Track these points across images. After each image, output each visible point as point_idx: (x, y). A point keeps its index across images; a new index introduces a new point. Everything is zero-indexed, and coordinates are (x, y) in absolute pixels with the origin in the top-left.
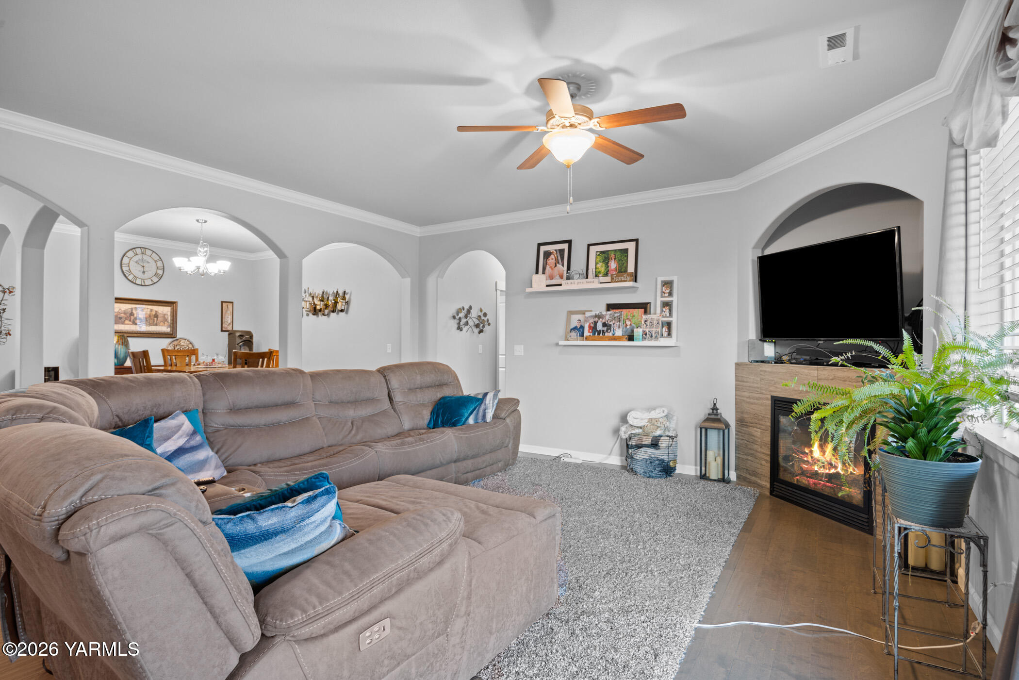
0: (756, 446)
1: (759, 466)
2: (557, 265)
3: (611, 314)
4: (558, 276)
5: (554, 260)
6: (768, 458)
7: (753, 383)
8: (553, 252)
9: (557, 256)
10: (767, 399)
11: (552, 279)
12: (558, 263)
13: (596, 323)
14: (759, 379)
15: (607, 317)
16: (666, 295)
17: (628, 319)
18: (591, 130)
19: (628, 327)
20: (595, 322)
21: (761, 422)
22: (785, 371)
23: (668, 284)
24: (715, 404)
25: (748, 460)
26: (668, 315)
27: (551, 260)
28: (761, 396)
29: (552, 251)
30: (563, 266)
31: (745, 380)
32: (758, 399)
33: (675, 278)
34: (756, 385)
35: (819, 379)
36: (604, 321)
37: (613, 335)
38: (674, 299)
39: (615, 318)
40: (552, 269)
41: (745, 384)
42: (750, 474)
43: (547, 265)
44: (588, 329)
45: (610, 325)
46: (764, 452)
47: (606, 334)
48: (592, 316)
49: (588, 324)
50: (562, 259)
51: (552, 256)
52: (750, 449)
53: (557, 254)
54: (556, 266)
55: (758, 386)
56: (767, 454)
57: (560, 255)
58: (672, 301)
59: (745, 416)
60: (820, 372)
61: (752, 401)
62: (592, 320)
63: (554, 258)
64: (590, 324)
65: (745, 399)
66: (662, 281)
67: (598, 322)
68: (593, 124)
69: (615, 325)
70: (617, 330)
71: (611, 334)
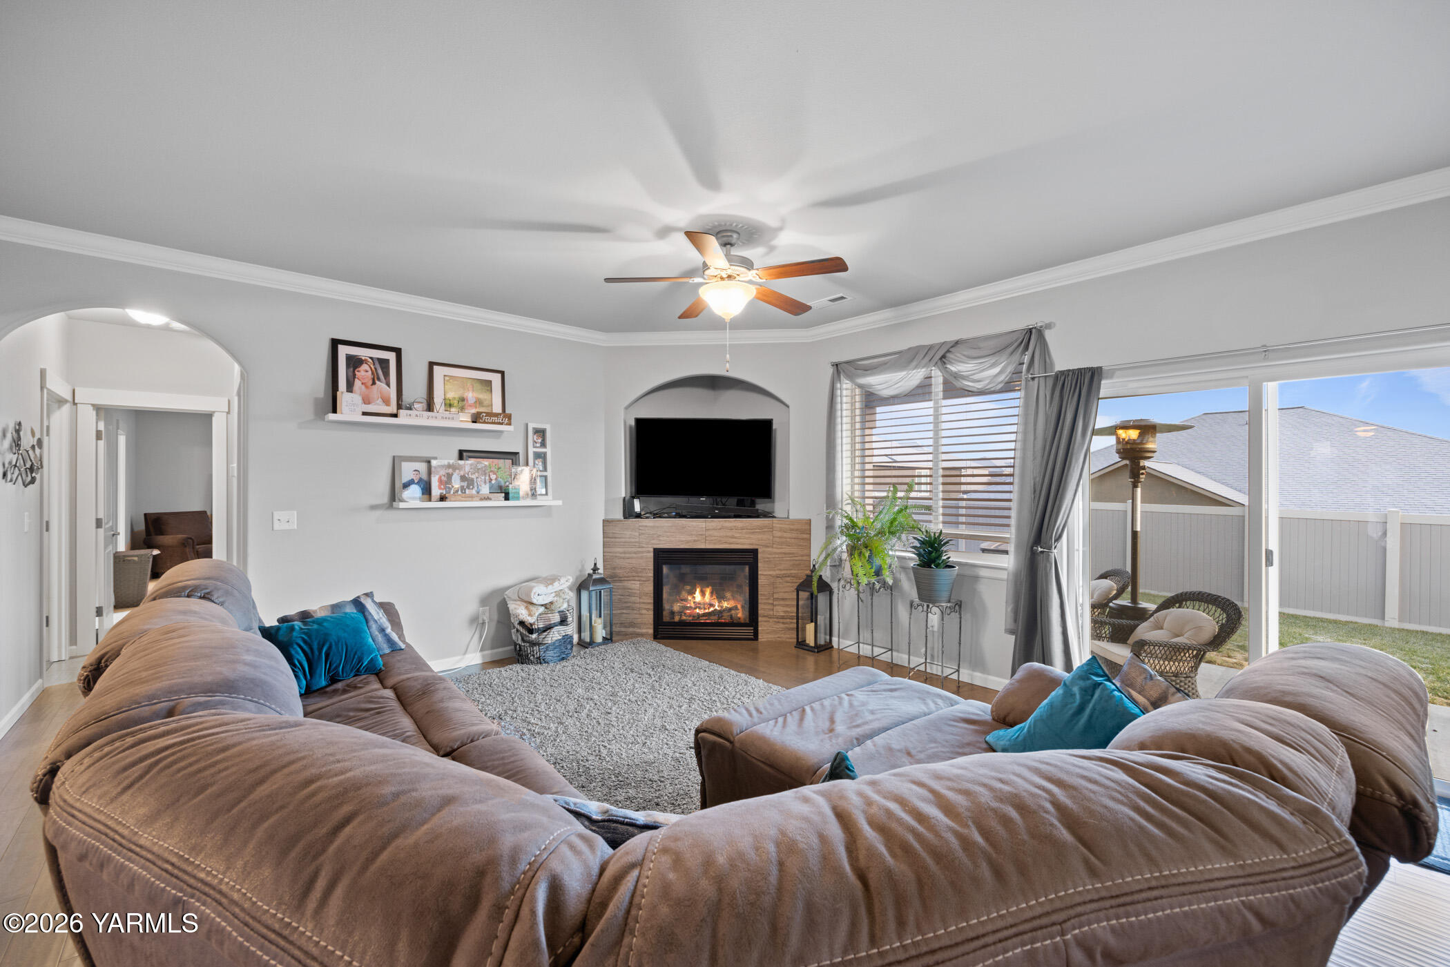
0: (633, 598)
1: (637, 616)
2: (377, 382)
3: (471, 465)
4: (380, 399)
5: (370, 372)
6: (651, 607)
7: (630, 538)
8: (366, 360)
9: (375, 369)
10: (649, 552)
11: (369, 403)
12: (379, 379)
13: (449, 476)
14: (637, 534)
15: (467, 469)
16: (538, 445)
17: (491, 471)
18: (750, 282)
19: (493, 482)
20: (448, 474)
21: (640, 575)
22: (670, 525)
23: (541, 433)
24: (595, 564)
25: (623, 613)
26: (541, 468)
27: (364, 372)
28: (640, 550)
29: (363, 358)
30: (388, 385)
31: (616, 535)
32: (635, 553)
33: (548, 427)
34: (633, 540)
35: (707, 530)
36: (462, 473)
37: (478, 493)
38: (548, 450)
39: (478, 469)
40: (367, 387)
41: (617, 540)
42: (625, 627)
43: (356, 380)
44: (437, 484)
45: (472, 480)
46: (645, 601)
47: (467, 491)
48: (443, 466)
49: (437, 477)
50: (386, 374)
51: (365, 367)
52: (626, 602)
53: (374, 364)
54: (374, 383)
55: (637, 540)
56: (649, 603)
57: (382, 368)
58: (545, 454)
59: (618, 571)
60: (708, 524)
61: (627, 555)
62: (443, 472)
63: (368, 369)
64: (440, 477)
65: (618, 555)
66: (534, 428)
67: (452, 474)
68: (751, 275)
69: (479, 479)
70: (483, 485)
71: (474, 492)
